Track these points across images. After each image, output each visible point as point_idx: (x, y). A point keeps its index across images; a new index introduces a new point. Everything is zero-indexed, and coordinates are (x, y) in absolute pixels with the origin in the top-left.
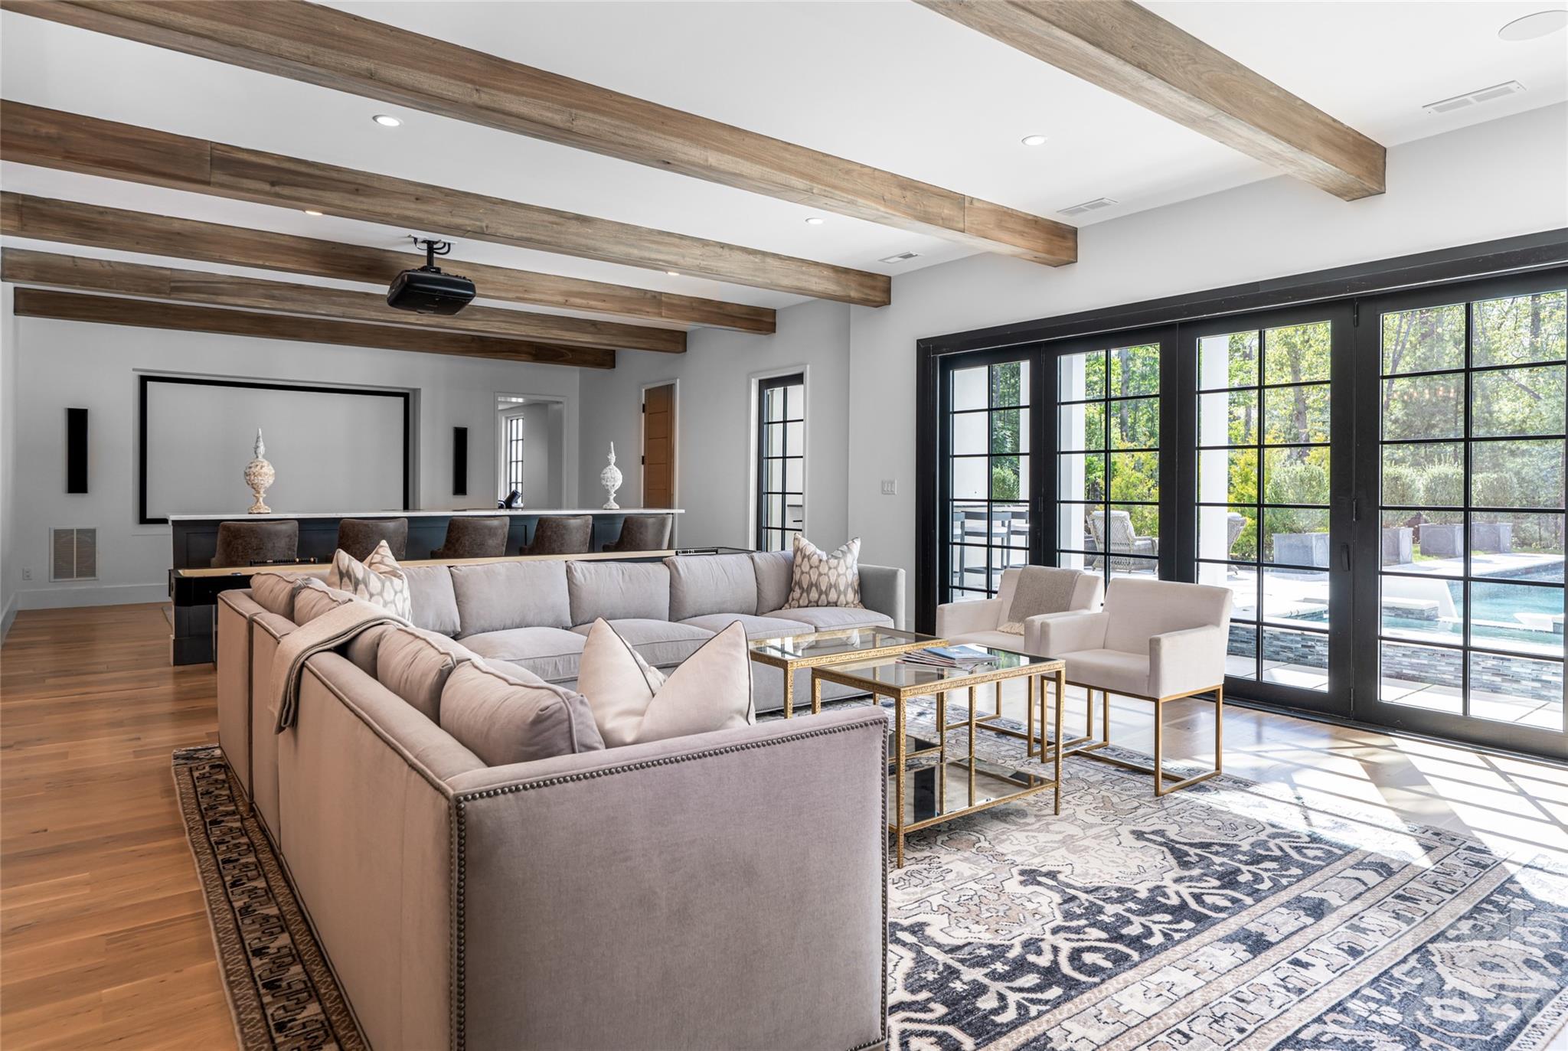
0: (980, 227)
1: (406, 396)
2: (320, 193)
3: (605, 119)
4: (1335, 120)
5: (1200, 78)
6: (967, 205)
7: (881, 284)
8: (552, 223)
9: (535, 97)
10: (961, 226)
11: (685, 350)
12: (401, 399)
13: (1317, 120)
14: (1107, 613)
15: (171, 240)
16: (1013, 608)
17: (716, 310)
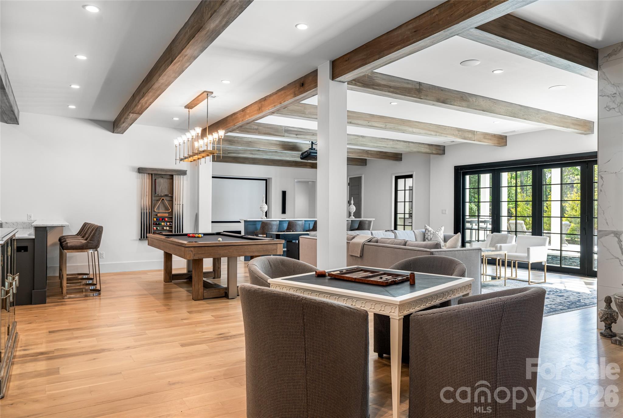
0: (479, 139)
1: (266, 180)
2: (305, 136)
3: (392, 125)
4: (577, 118)
5: (539, 118)
6: (475, 133)
7: (442, 148)
8: (356, 138)
9: (379, 122)
10: (474, 139)
11: (366, 165)
12: (265, 181)
13: (572, 120)
14: (517, 244)
15: (248, 144)
16: (490, 244)
17: (384, 155)
